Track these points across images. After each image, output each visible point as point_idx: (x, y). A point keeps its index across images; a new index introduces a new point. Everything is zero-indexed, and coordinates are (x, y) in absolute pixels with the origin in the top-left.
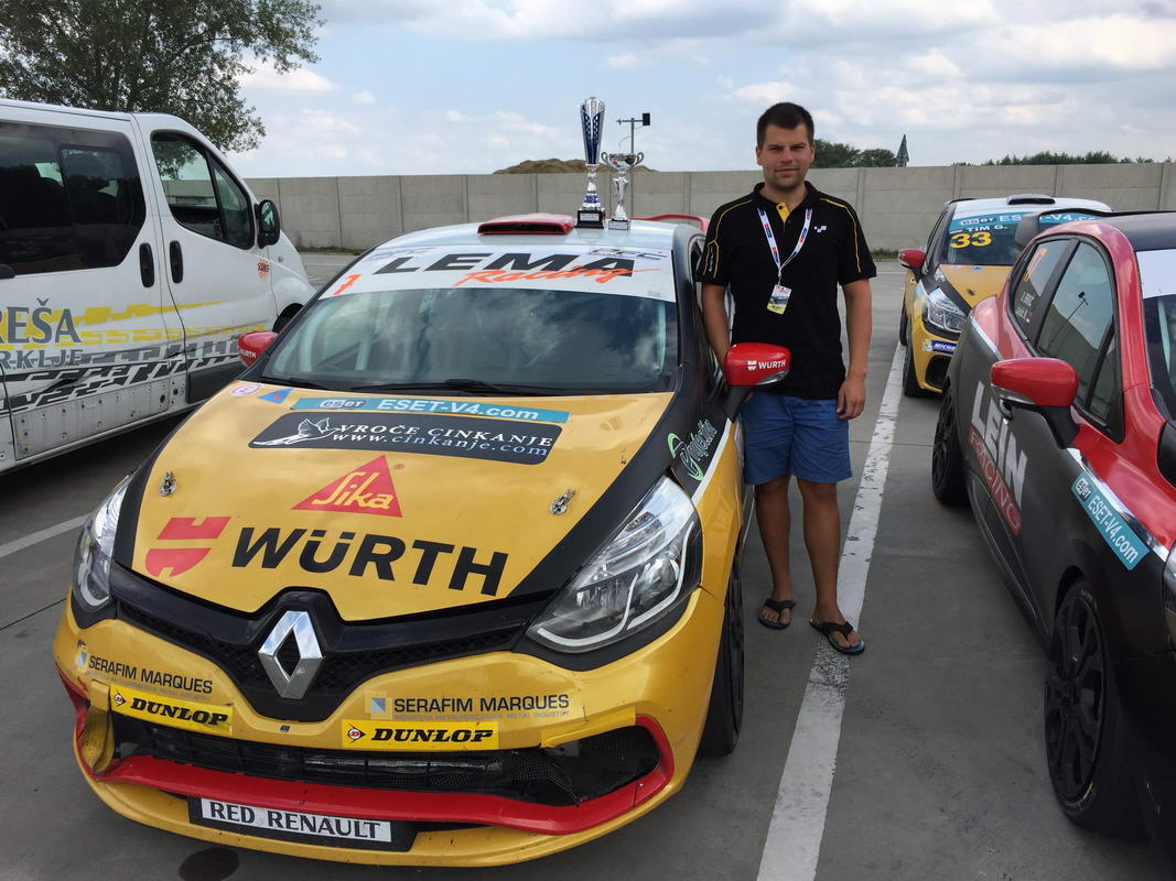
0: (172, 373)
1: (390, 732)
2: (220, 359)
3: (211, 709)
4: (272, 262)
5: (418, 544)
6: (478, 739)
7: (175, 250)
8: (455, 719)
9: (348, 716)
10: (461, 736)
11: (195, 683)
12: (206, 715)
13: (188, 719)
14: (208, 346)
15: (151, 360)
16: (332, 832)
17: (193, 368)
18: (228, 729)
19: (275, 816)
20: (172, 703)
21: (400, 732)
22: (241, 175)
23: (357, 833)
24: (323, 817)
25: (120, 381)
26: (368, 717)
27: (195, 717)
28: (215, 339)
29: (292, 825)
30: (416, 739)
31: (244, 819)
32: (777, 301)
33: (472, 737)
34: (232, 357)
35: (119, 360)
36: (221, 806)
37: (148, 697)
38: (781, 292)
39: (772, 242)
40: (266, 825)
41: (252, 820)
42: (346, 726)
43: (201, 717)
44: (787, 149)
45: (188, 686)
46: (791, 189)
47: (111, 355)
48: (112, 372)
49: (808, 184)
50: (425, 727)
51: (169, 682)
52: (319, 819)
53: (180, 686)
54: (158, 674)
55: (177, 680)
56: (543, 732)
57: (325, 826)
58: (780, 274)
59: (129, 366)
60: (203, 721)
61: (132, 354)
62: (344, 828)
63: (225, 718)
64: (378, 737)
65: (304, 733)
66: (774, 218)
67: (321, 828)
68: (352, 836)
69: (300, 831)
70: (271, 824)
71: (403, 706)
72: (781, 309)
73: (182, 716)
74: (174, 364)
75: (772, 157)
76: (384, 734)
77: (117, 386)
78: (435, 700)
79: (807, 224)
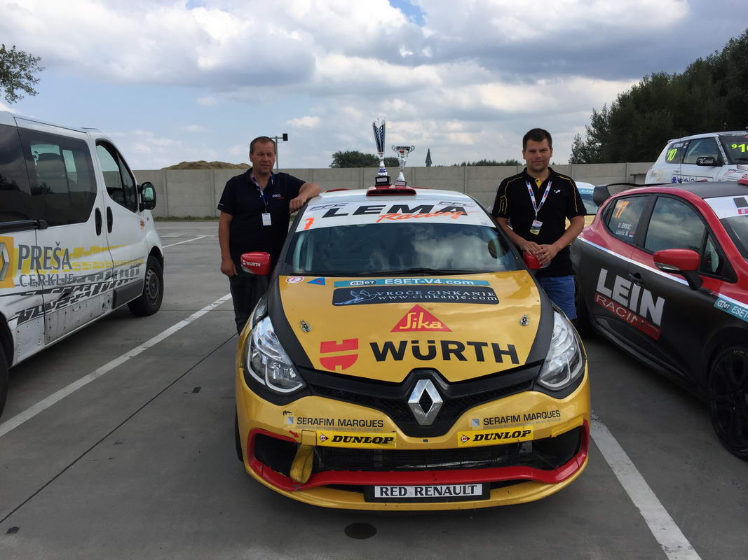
0: (108, 290)
1: (482, 436)
2: (126, 280)
3: (383, 435)
4: (145, 220)
5: (469, 343)
6: (524, 435)
7: (109, 211)
8: (513, 426)
9: (460, 430)
10: (517, 434)
11: (373, 423)
12: (381, 439)
13: (370, 442)
14: (122, 271)
15: (100, 281)
16: (451, 494)
17: (116, 287)
18: (394, 445)
19: (419, 490)
20: (359, 435)
21: (487, 435)
22: (132, 168)
23: (464, 493)
24: (446, 486)
25: (88, 294)
26: (471, 429)
27: (374, 441)
28: (125, 267)
29: (429, 493)
30: (495, 439)
31: (400, 494)
32: (535, 228)
33: (521, 435)
34: (132, 279)
35: (87, 281)
36: (387, 489)
37: (343, 434)
38: (537, 224)
39: (533, 198)
40: (414, 496)
41: (405, 494)
42: (460, 435)
43: (378, 440)
44: (538, 152)
45: (369, 424)
46: (541, 170)
47: (84, 278)
48: (84, 289)
49: (550, 169)
50: (499, 431)
51: (357, 424)
52: (444, 487)
53: (364, 425)
54: (349, 420)
55: (362, 423)
56: (552, 430)
57: (447, 491)
58: (536, 215)
59: (91, 284)
60: (378, 443)
61: (92, 277)
62: (458, 491)
63: (392, 439)
64: (476, 439)
65: (435, 442)
66: (534, 186)
67: (445, 492)
68: (462, 494)
69: (433, 496)
70: (416, 494)
71: (488, 422)
72: (537, 232)
73: (366, 442)
74: (109, 283)
75: (530, 155)
76: (479, 437)
77: (86, 298)
78: (503, 417)
79: (548, 188)
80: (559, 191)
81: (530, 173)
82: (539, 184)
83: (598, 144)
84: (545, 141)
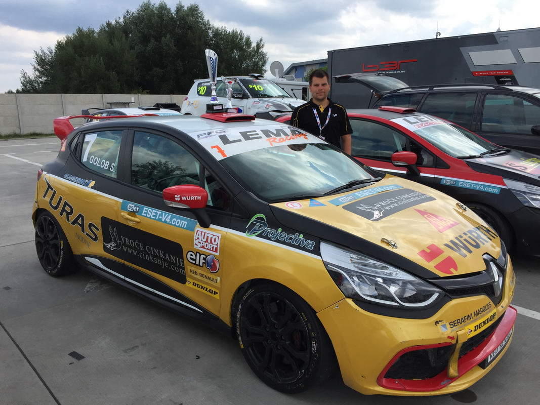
18: (496, 317)
20: (485, 319)
58: (321, 132)
63: (495, 314)
73: (487, 322)
79: (329, 113)
80: (336, 115)
81: (315, 101)
82: (322, 110)
83: (44, 79)
84: (325, 78)
